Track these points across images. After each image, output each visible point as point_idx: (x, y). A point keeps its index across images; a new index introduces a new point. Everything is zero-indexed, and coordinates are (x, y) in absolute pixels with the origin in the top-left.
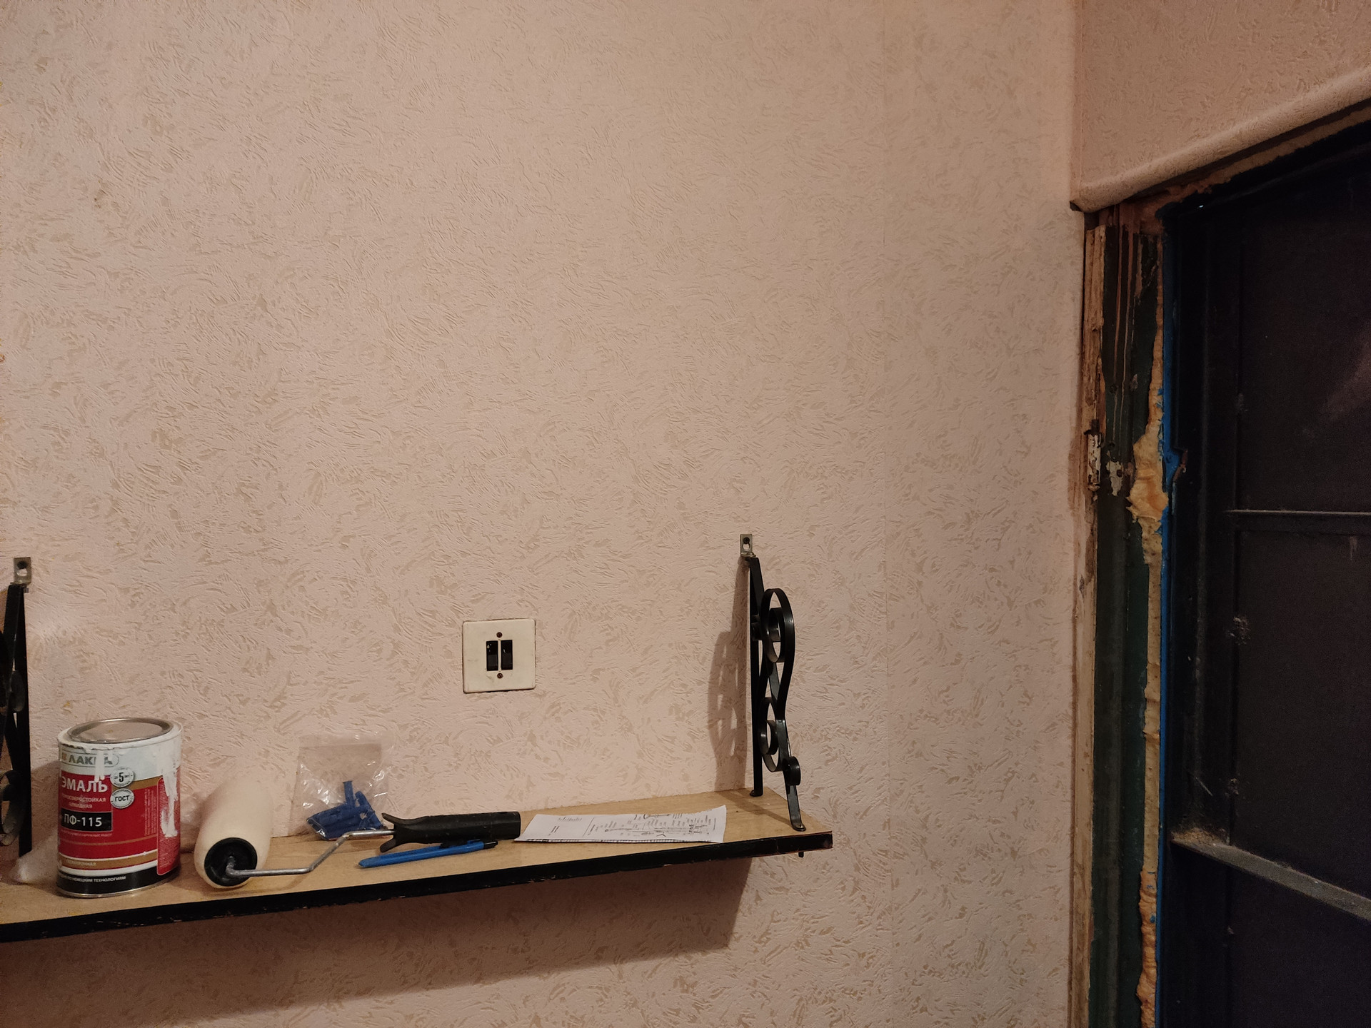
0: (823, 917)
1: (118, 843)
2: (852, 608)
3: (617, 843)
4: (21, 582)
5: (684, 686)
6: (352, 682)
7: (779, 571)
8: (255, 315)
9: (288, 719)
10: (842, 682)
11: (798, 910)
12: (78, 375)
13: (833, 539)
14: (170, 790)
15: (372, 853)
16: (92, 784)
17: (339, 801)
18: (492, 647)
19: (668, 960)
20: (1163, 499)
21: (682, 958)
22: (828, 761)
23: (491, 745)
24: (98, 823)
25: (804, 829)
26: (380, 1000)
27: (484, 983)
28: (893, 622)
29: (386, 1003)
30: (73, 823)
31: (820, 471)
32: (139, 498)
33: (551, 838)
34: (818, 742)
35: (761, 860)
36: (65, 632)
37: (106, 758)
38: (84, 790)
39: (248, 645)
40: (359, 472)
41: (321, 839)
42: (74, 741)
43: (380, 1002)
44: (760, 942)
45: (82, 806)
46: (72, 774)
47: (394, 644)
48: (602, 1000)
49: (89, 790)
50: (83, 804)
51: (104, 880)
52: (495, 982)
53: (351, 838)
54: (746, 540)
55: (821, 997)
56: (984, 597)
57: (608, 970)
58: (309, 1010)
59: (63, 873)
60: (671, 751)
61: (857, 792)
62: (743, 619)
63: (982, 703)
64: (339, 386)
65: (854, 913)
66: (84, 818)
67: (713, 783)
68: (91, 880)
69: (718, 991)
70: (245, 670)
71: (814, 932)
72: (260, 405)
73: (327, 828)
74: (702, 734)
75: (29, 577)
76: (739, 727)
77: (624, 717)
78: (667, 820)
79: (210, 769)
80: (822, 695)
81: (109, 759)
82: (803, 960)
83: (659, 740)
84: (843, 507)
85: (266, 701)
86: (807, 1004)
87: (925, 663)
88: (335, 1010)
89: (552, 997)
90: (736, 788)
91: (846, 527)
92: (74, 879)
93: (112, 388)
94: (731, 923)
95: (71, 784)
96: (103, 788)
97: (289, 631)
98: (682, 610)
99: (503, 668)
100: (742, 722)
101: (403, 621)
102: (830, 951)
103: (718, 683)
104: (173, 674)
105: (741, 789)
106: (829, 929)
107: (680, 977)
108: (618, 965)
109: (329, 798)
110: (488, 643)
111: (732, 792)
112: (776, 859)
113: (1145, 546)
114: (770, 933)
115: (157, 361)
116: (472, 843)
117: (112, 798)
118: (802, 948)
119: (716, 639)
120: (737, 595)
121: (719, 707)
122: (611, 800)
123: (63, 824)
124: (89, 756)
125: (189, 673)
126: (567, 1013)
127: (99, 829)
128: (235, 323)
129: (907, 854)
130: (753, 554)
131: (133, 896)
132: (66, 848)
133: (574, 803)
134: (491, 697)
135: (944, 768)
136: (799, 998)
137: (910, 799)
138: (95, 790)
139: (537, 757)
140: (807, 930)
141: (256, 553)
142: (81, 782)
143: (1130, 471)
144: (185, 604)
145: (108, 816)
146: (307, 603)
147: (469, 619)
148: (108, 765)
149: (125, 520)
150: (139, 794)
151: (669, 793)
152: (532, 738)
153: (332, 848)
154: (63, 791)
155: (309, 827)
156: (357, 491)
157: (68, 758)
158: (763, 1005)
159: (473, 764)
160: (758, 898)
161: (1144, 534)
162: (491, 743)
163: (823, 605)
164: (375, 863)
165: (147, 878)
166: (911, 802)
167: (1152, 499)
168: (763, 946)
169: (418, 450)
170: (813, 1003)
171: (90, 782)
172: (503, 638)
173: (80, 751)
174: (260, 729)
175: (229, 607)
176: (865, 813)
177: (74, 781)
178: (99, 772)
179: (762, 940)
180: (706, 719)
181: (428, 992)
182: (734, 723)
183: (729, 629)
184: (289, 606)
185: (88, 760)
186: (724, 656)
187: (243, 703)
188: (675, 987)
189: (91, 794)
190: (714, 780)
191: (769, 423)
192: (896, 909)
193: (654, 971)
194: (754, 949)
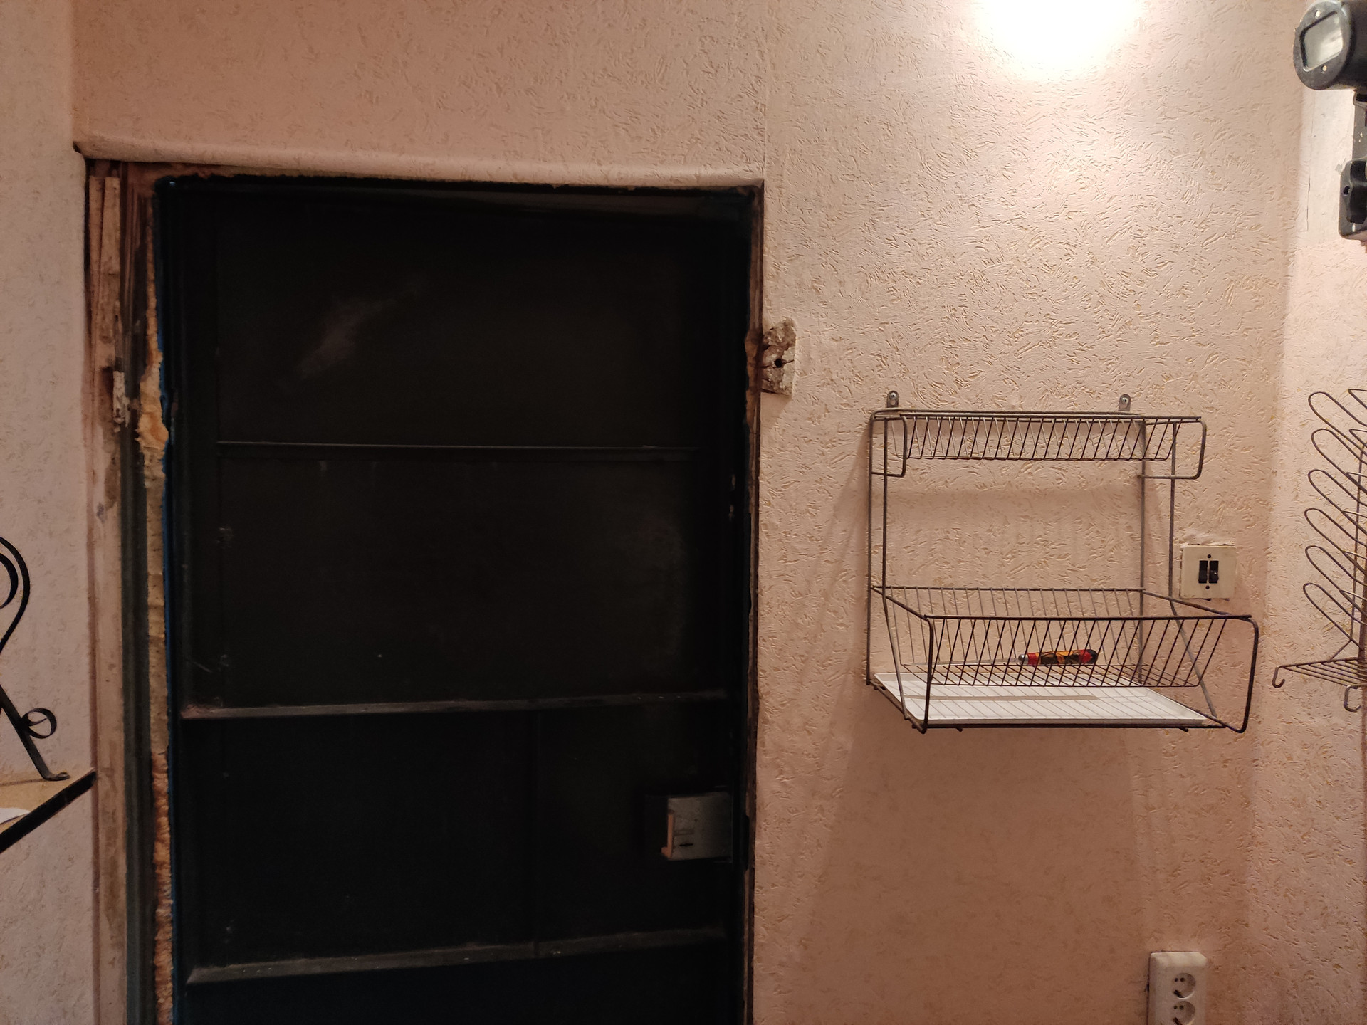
20: (164, 433)
113: (146, 472)
143: (135, 405)
161: (147, 462)
167: (154, 431)
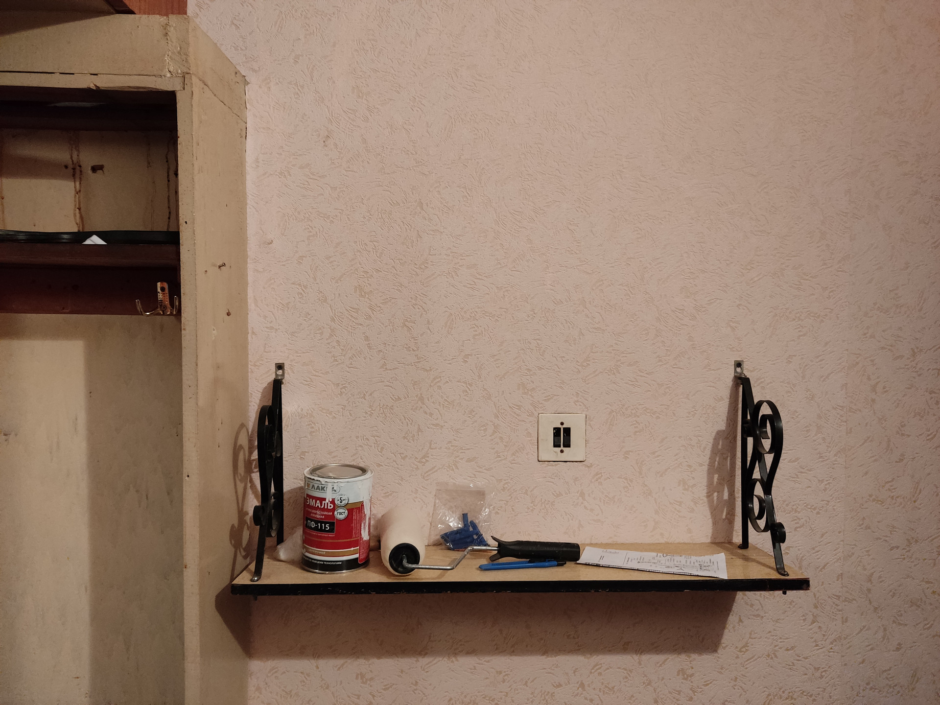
0: (788, 639)
1: (339, 541)
2: (819, 417)
3: (649, 571)
4: (280, 378)
5: (689, 466)
6: (468, 449)
7: (763, 388)
8: (416, 212)
9: (429, 470)
10: (810, 471)
11: (770, 632)
12: (312, 252)
13: (806, 366)
14: (367, 511)
15: (484, 562)
16: (325, 503)
17: (460, 526)
18: (557, 431)
19: (674, 656)
21: (683, 656)
22: (797, 528)
23: (555, 497)
24: (327, 528)
25: (788, 575)
26: (481, 658)
27: (548, 656)
28: (851, 429)
29: (485, 661)
30: (313, 527)
31: (798, 315)
32: (346, 328)
33: (602, 563)
34: (789, 513)
35: (743, 594)
36: (302, 410)
37: (333, 488)
38: (320, 507)
39: (407, 422)
40: (476, 313)
41: (449, 549)
42: (314, 476)
43: (481, 660)
44: (740, 651)
45: (318, 517)
46: (311, 496)
47: (494, 426)
48: (626, 678)
49: (322, 507)
50: (319, 515)
51: (329, 563)
52: (555, 656)
53: (473, 550)
54: (739, 364)
55: (785, 695)
56: (924, 413)
57: (631, 658)
58: (437, 660)
59: (307, 557)
60: (679, 512)
61: (818, 552)
62: (734, 421)
63: (920, 493)
64: (465, 258)
65: (812, 638)
66: (319, 524)
67: (709, 537)
68: (322, 563)
69: (709, 682)
70: (404, 438)
71: (781, 648)
72: (418, 270)
73: (453, 542)
74: (701, 502)
75: (283, 375)
76: (729, 498)
77: (646, 485)
78: (681, 560)
79: (382, 499)
80: (794, 479)
81: (335, 489)
82: (771, 667)
83: (671, 503)
84: (815, 342)
85: (416, 458)
86: (774, 698)
87: (876, 460)
88: (452, 662)
89: (593, 671)
90: (726, 541)
91: (818, 357)
92: (313, 561)
93: (331, 259)
94: (720, 636)
95: (312, 502)
96: (330, 506)
97: (431, 414)
98: (689, 413)
99: (564, 446)
100: (731, 495)
101: (500, 411)
102: (792, 663)
103: (714, 466)
104: (363, 438)
105: (730, 543)
106: (792, 648)
107: (682, 669)
108: (638, 655)
109: (455, 524)
110: (554, 429)
111: (723, 544)
112: (755, 594)
114: (749, 646)
115: (358, 242)
116: (549, 561)
117: (336, 513)
118: (772, 658)
119: (714, 434)
120: (730, 404)
121: (715, 483)
122: (636, 542)
123: (306, 527)
124: (323, 486)
125: (372, 438)
126: (602, 684)
127: (328, 531)
128: (404, 218)
129: (855, 600)
130: (745, 375)
131: (344, 575)
132: (308, 541)
133: (610, 541)
134: (556, 465)
135: (887, 539)
136: (767, 693)
137: (859, 559)
138: (326, 507)
139: (585, 507)
140: (775, 646)
141: (413, 364)
142: (318, 501)
144: (371, 395)
145: (333, 523)
146: (442, 397)
147: (542, 412)
148: (334, 492)
149: (338, 342)
150: (350, 511)
151: (677, 541)
152: (582, 494)
153: (463, 555)
154: (306, 506)
155: (442, 541)
156: (474, 326)
157: (311, 486)
158: (741, 695)
159: (543, 509)
160: (740, 621)
162: (555, 496)
163: (797, 414)
164: (488, 567)
165: (352, 565)
166: (860, 562)
168: (743, 655)
169: (513, 299)
170: (778, 698)
171: (323, 502)
172: (564, 426)
173: (318, 482)
174: (413, 476)
175: (397, 397)
176: (824, 568)
177: (314, 500)
178: (329, 496)
179: (742, 650)
180: (705, 491)
181: (511, 658)
182: (726, 496)
183: (724, 428)
184: (431, 399)
185: (323, 488)
186: (720, 447)
187: (404, 458)
188: (678, 675)
189: (324, 510)
190: (710, 535)
191: (758, 280)
192: (845, 638)
193: (664, 663)
194: (736, 656)
